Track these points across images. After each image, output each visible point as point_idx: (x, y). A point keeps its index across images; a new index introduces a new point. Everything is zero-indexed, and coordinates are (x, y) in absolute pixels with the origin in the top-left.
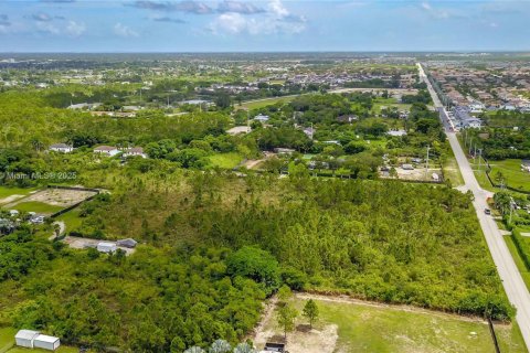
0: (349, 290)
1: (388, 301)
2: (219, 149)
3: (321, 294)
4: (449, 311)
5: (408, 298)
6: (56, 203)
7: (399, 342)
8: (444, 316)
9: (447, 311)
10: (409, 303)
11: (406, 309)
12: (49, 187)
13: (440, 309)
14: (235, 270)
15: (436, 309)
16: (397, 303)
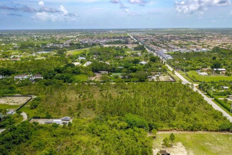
0: (175, 128)
1: (192, 130)
2: (75, 73)
3: (164, 131)
4: (216, 131)
5: (199, 128)
6: (13, 104)
8: (216, 133)
9: (215, 131)
10: (200, 130)
12: (3, 96)
13: (213, 131)
14: (132, 125)
15: (211, 131)
16: (196, 131)
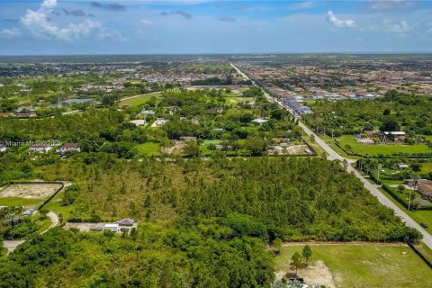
0: (314, 236)
4: (382, 241)
5: (354, 237)
6: (30, 197)
7: (366, 265)
8: (379, 244)
11: (356, 244)
13: (376, 241)
14: (239, 232)
15: (373, 241)
